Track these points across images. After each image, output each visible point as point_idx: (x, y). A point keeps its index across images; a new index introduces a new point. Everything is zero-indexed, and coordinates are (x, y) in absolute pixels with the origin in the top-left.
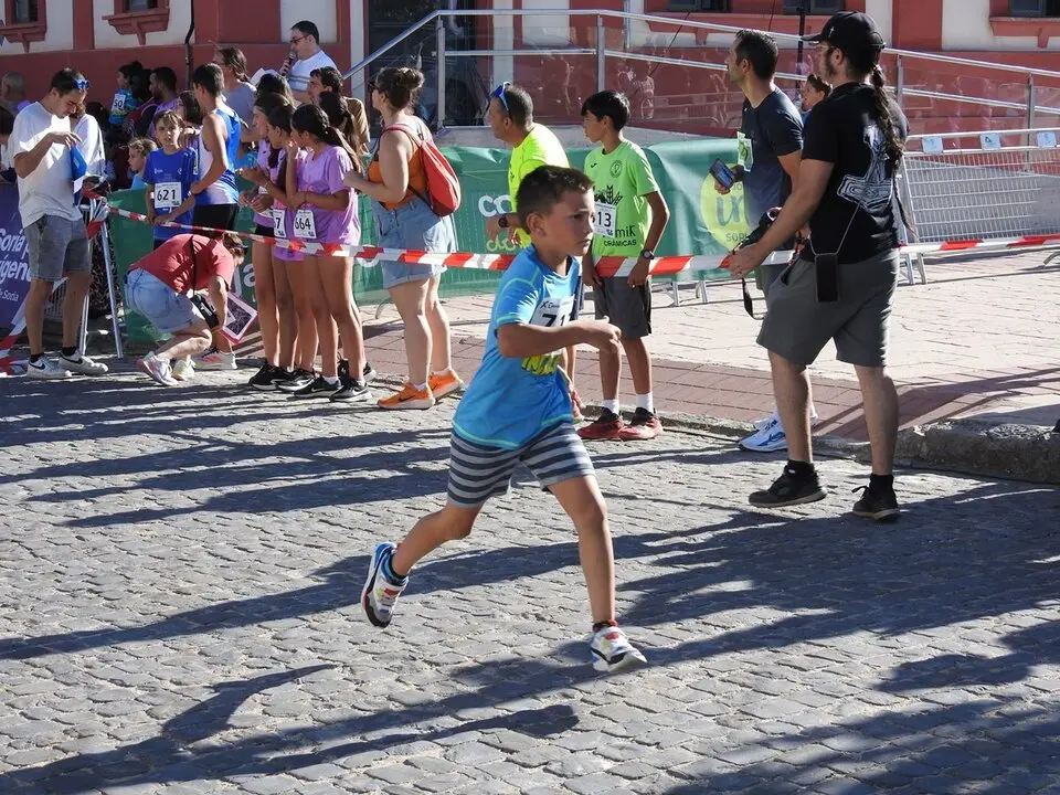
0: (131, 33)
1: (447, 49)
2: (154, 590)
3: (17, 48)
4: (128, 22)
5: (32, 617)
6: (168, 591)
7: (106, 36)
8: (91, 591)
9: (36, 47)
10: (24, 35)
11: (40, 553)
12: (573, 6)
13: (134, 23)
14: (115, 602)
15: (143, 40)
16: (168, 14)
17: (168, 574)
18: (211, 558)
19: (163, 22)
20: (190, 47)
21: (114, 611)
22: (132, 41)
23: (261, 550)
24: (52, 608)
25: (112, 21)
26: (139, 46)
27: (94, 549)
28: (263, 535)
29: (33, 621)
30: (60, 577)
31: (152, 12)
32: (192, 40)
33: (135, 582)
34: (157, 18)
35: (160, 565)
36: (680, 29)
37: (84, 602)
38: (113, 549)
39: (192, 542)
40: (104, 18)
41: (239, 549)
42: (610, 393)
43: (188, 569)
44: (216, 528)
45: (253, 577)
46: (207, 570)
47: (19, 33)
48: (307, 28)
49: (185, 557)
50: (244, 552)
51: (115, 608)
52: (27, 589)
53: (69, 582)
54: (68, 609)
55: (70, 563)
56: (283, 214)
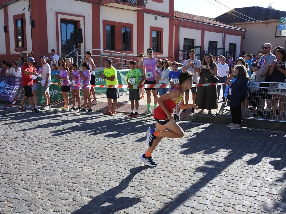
0: (19, 51)
5: (88, 164)
6: (109, 156)
7: (13, 52)
8: (93, 157)
11: (72, 148)
12: (93, 48)
14: (102, 160)
16: (27, 48)
17: (103, 151)
18: (106, 147)
19: (26, 50)
22: (19, 53)
24: (91, 162)
25: (14, 50)
27: (81, 147)
30: (82, 154)
31: (23, 48)
32: (32, 53)
33: (100, 155)
35: (99, 150)
36: (109, 52)
37: (96, 160)
39: (98, 144)
41: (109, 145)
42: (133, 109)
43: (106, 150)
44: (99, 140)
45: (121, 151)
48: (53, 50)
49: (101, 147)
50: (111, 146)
51: (104, 161)
52: (79, 157)
53: (85, 155)
54: (94, 162)
55: (80, 150)
56: (75, 81)
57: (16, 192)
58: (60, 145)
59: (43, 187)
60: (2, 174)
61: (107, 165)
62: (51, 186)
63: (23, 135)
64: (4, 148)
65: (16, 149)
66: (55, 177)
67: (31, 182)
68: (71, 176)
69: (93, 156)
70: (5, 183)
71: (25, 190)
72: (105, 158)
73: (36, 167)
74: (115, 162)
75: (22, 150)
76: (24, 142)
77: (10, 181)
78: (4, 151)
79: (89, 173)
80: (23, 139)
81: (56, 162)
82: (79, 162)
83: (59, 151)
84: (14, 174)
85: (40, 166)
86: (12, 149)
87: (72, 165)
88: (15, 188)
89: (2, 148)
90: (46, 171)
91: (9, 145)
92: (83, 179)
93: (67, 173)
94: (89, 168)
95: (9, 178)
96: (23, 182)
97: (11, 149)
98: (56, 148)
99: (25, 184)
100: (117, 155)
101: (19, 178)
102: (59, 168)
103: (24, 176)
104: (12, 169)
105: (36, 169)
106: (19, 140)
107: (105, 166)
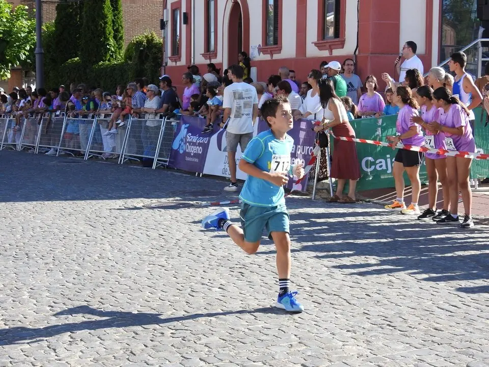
0: (325, 50)
1: (483, 57)
2: (421, 327)
3: (267, 57)
4: (323, 45)
5: (365, 338)
6: (430, 328)
7: (312, 51)
8: (388, 325)
9: (276, 56)
10: (271, 51)
11: (352, 302)
13: (327, 45)
14: (406, 333)
15: (331, 52)
16: (344, 41)
17: (423, 317)
18: (440, 310)
19: (342, 44)
20: (356, 56)
21: (407, 338)
22: (325, 53)
23: (465, 307)
24: (375, 334)
25: (316, 44)
26: (328, 55)
27: (378, 302)
28: (460, 299)
29: (368, 341)
30: (368, 316)
31: (337, 40)
32: (357, 52)
33: (410, 322)
34: (339, 43)
35: (417, 313)
37: (390, 332)
38: (387, 303)
39: (426, 301)
40: (312, 43)
41: (452, 306)
43: (432, 316)
44: (434, 293)
45: (470, 322)
46: (443, 317)
47: (269, 50)
49: (426, 308)
50: (456, 308)
51: (407, 336)
52: (355, 322)
53: (374, 319)
54: (383, 335)
55: (369, 308)
56: (432, 138)
57: (183, 362)
58: (330, 292)
59: (237, 363)
60: (176, 330)
61: (408, 345)
62: (255, 363)
63: (263, 264)
64: (208, 284)
65: (230, 288)
66: (273, 350)
67: (221, 351)
68: (309, 353)
69: (389, 323)
70: (172, 346)
71: (202, 362)
72: (416, 330)
73: (250, 327)
74: (433, 341)
75: (242, 292)
76: (255, 278)
77: (183, 343)
78: (202, 290)
79: (352, 354)
80: (258, 270)
81: (297, 324)
82: (348, 331)
83: (320, 304)
84: (199, 333)
85: (260, 326)
86: (222, 289)
87: (327, 334)
88: (186, 356)
89: (203, 284)
90: (264, 337)
91: (221, 280)
92: (330, 361)
93: (305, 347)
94: (362, 344)
95: (184, 338)
96: (207, 349)
97: (220, 288)
98: (318, 297)
99: (208, 353)
100: (450, 328)
101: (204, 340)
102: (295, 335)
103: (214, 339)
104: (200, 323)
105: (247, 330)
106: (247, 273)
107: (401, 347)
